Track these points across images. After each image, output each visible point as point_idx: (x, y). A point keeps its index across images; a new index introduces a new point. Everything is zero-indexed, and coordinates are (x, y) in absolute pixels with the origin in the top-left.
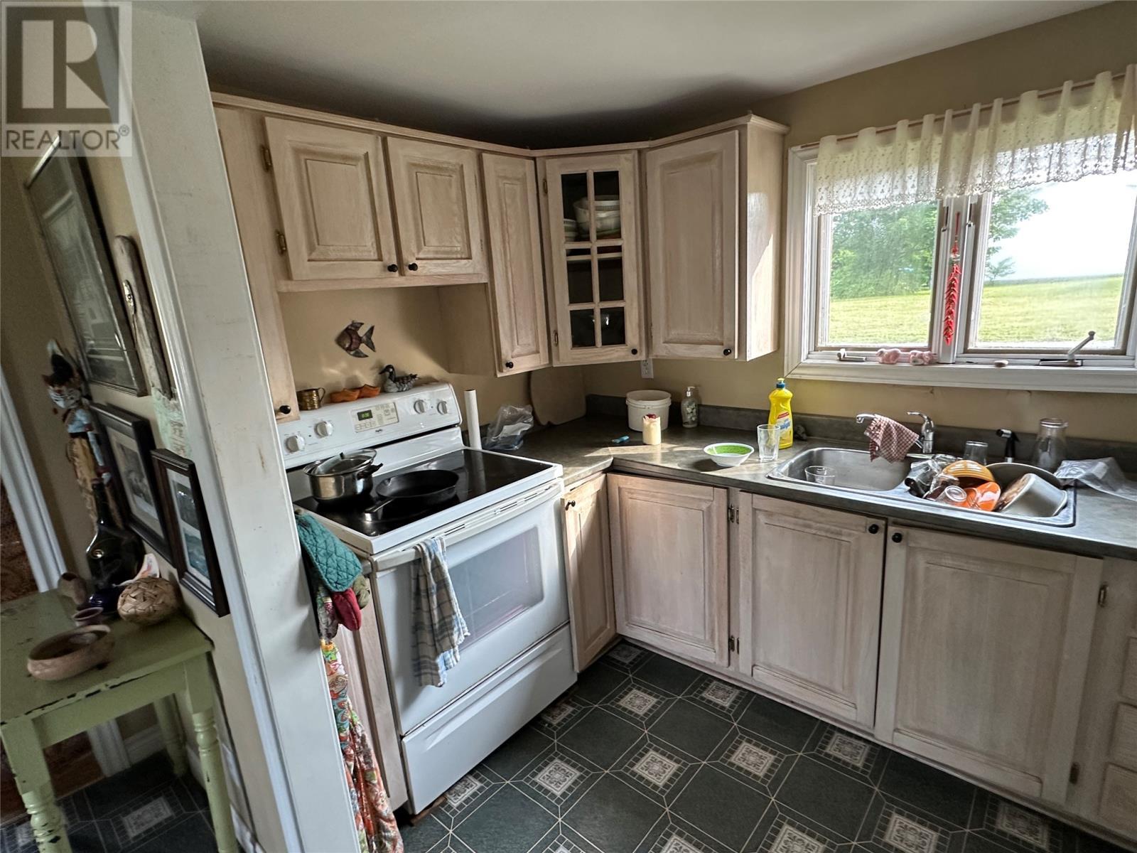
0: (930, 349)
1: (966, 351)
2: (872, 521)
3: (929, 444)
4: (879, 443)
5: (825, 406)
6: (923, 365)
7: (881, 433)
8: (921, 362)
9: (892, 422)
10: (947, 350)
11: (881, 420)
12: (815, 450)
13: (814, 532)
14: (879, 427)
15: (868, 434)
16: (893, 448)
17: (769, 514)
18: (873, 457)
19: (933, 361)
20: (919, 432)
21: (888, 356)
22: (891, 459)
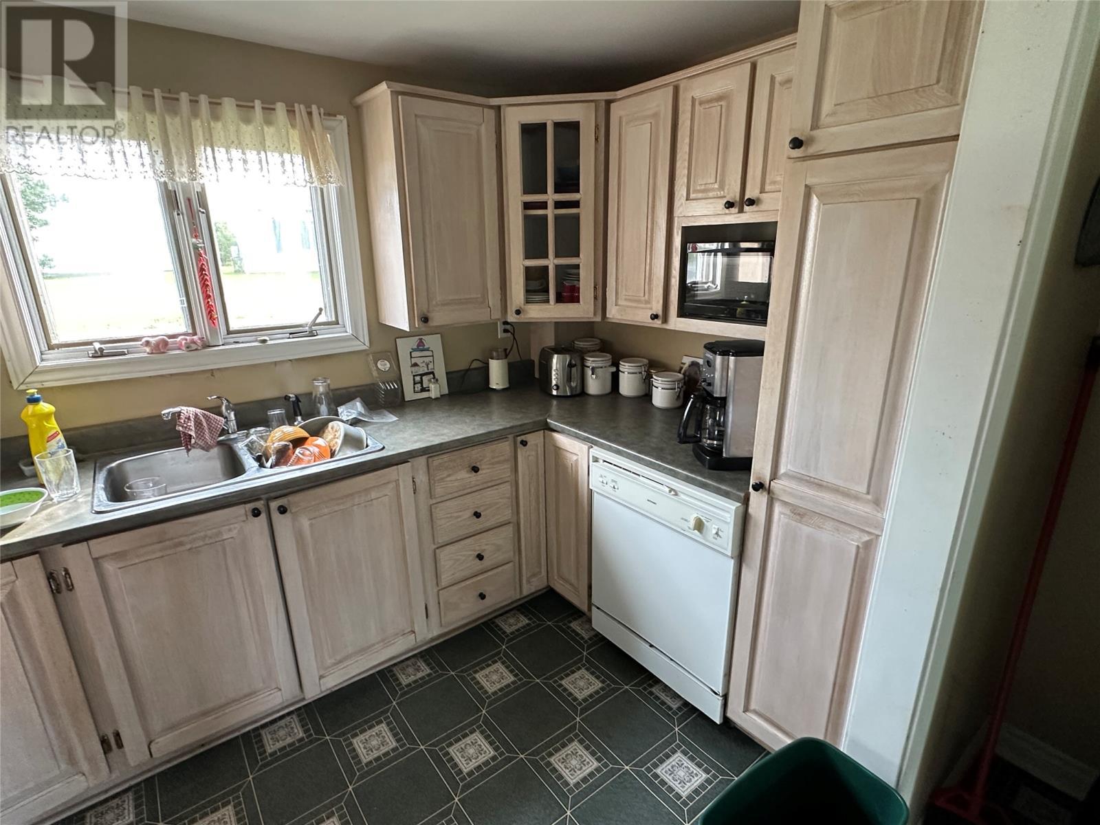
0: (195, 334)
1: (229, 332)
2: (250, 506)
3: (233, 424)
4: (193, 433)
5: (95, 415)
6: (196, 350)
7: (192, 424)
8: (194, 347)
9: (198, 411)
10: (214, 332)
11: (188, 411)
12: (114, 465)
13: (188, 547)
14: (189, 418)
15: (181, 429)
16: (207, 436)
17: (119, 556)
18: (188, 450)
19: (207, 346)
20: (220, 414)
21: (157, 345)
22: (207, 448)
